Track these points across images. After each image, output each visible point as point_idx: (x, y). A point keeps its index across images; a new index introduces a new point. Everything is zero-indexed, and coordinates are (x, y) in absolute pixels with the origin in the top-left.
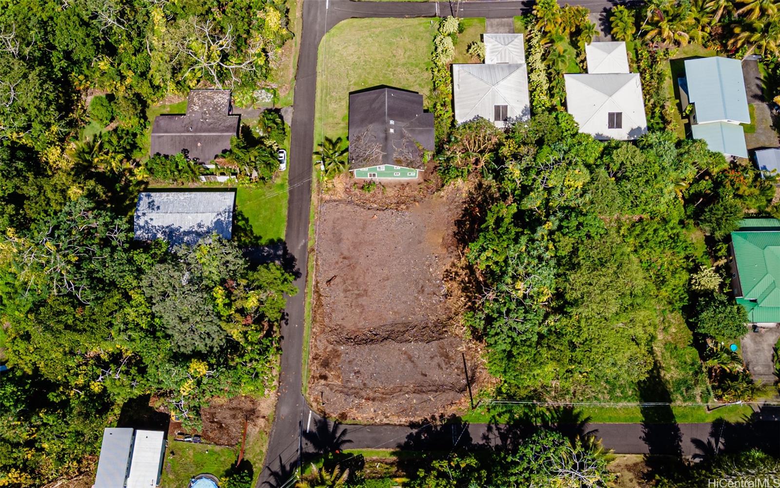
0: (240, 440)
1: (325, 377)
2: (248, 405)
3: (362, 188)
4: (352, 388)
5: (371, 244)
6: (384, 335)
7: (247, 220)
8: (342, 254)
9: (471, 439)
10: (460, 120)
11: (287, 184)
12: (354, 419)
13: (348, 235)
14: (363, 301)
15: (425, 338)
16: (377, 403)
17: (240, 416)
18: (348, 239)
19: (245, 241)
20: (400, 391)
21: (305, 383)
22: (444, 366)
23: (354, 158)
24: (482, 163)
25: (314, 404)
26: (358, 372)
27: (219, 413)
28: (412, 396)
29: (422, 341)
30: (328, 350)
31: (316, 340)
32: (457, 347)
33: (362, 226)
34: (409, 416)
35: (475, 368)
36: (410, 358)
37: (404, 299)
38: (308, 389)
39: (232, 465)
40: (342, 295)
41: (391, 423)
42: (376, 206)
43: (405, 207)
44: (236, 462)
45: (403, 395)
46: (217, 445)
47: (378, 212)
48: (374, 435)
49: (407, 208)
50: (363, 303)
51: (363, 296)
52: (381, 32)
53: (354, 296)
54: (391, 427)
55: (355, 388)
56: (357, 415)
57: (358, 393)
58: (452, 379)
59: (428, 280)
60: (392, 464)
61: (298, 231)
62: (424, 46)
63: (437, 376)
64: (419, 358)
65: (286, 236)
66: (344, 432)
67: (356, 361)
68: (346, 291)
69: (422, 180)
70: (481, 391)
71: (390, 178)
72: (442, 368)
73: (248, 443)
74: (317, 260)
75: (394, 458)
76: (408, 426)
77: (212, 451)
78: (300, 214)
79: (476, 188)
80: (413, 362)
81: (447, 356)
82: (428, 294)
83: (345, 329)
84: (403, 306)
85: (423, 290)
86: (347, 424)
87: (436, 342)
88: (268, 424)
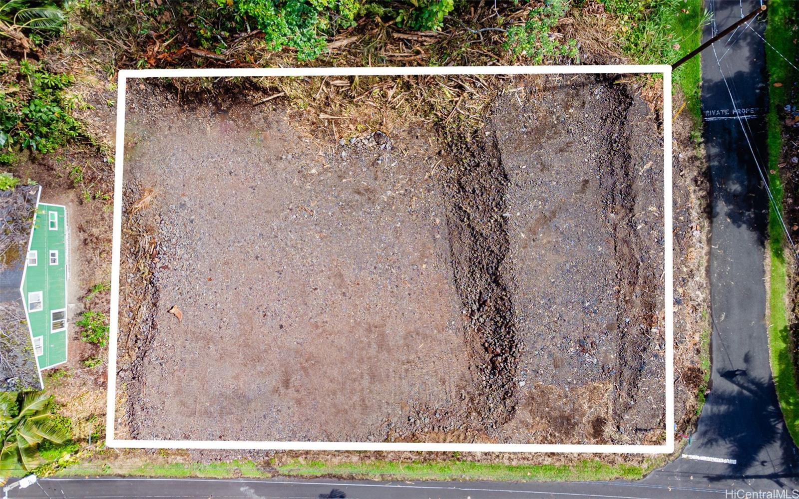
1: (598, 425)
4: (621, 357)
5: (250, 319)
12: (698, 351)
13: (227, 378)
15: (491, 184)
20: (626, 242)
22: (564, 138)
26: (581, 343)
28: (639, 214)
29: (500, 192)
36: (546, 220)
37: (389, 236)
41: (704, 263)
42: (144, 309)
43: (147, 238)
45: (637, 236)
47: (161, 303)
48: (734, 301)
49: (149, 230)
50: (402, 332)
51: (382, 335)
54: (715, 264)
55: (622, 349)
57: (634, 344)
59: (341, 177)
63: (587, 155)
66: (729, 375)
67: (555, 351)
69: (72, 194)
71: (68, 275)
72: (568, 144)
75: (787, 253)
76: (711, 222)
80: (554, 213)
81: (539, 132)
82: (376, 179)
83: (468, 376)
84: (405, 238)
85: (367, 190)
86: (711, 368)
87: (503, 157)
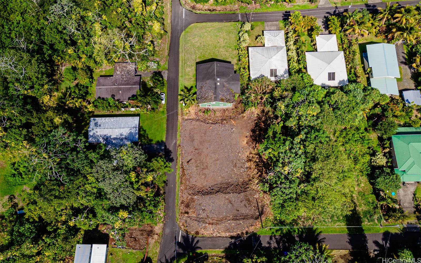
0: (145, 247)
1: (187, 213)
2: (149, 229)
3: (204, 112)
4: (201, 218)
5: (209, 142)
6: (217, 189)
7: (145, 131)
8: (194, 147)
9: (262, 244)
10: (253, 77)
11: (166, 111)
12: (203, 234)
13: (197, 137)
14: (206, 171)
15: (238, 191)
16: (214, 226)
17: (145, 234)
18: (197, 139)
19: (144, 142)
20: (226, 219)
21: (177, 216)
22: (247, 205)
23: (200, 98)
24: (265, 99)
25: (182, 227)
26: (204, 210)
27: (134, 233)
28: (232, 221)
29: (236, 192)
30: (188, 198)
31: (182, 193)
32: (254, 195)
33: (204, 132)
34: (230, 232)
35: (263, 207)
36: (230, 202)
37: (226, 170)
38: (179, 219)
39: (142, 260)
40: (195, 169)
41: (221, 236)
42: (211, 121)
43: (226, 122)
44: (144, 258)
45: (227, 221)
46: (134, 249)
47: (212, 125)
48: (213, 242)
49: (227, 122)
50: (206, 173)
51: (206, 169)
52: (211, 30)
53: (201, 169)
54: (221, 238)
55: (203, 218)
56: (204, 232)
57: (204, 221)
58: (252, 213)
59: (239, 160)
60: (223, 257)
61: (172, 136)
62: (234, 37)
63: (244, 211)
64: (234, 201)
65: (166, 138)
66: (198, 242)
67: (203, 204)
68: (197, 166)
69: (234, 108)
70: (267, 218)
71: (218, 107)
72: (246, 207)
73: (150, 247)
74: (182, 151)
75: (224, 254)
76: (230, 237)
77: (132, 252)
78: (173, 127)
79: (261, 112)
81: (249, 200)
82: (238, 167)
83: (197, 187)
84: (226, 174)
85: (236, 166)
86: (199, 237)
87: (243, 193)
88: (159, 238)
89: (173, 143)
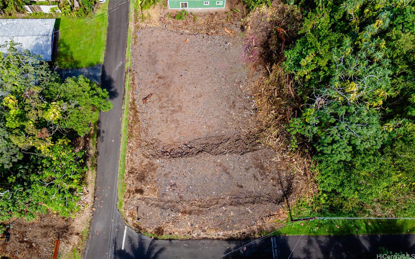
1: (140, 191)
2: (61, 223)
3: (174, 18)
4: (168, 201)
5: (185, 65)
6: (198, 147)
7: (67, 47)
8: (157, 74)
11: (107, 14)
12: (171, 234)
13: (162, 58)
14: (178, 116)
15: (239, 150)
16: (193, 217)
17: (52, 233)
18: (163, 61)
19: (65, 65)
20: (217, 203)
21: (121, 197)
22: (259, 177)
25: (130, 219)
26: (175, 185)
27: (30, 232)
28: (229, 208)
29: (236, 153)
30: (143, 164)
31: (132, 154)
32: (272, 157)
33: (175, 49)
34: (227, 230)
35: (290, 180)
36: (225, 170)
37: (217, 114)
38: (123, 203)
40: (158, 111)
41: (209, 237)
43: (214, 32)
45: (220, 207)
47: (190, 36)
48: (192, 250)
49: (217, 33)
50: (178, 119)
51: (178, 112)
53: (169, 112)
54: (209, 242)
55: (172, 202)
56: (173, 230)
57: (174, 206)
58: (269, 190)
59: (239, 96)
61: (116, 53)
63: (253, 187)
64: (234, 169)
65: (104, 59)
66: (162, 249)
67: (171, 174)
68: (161, 107)
69: (229, 10)
70: (299, 202)
71: (200, 9)
72: (257, 179)
74: (133, 80)
76: (227, 240)
78: (118, 39)
79: (279, 13)
80: (228, 173)
81: (262, 167)
82: (239, 109)
83: (161, 143)
84: (216, 120)
85: (235, 105)
86: (163, 239)
87: (251, 153)
88: (81, 242)
89: (118, 66)
